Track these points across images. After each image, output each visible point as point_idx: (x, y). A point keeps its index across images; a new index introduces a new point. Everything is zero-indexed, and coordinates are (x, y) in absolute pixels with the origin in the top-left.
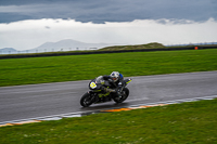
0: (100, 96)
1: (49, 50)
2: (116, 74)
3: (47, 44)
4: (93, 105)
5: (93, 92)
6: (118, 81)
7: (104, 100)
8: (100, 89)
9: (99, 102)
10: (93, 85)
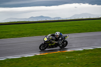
0: (50, 45)
1: (77, 18)
2: (58, 33)
3: (75, 15)
4: (47, 49)
5: (46, 43)
6: (59, 37)
7: (52, 47)
8: (49, 41)
9: (50, 48)
10: (46, 39)
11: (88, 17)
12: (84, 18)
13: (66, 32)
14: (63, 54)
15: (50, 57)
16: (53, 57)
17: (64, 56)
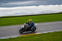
11: (51, 13)
12: (48, 13)
13: (37, 22)
14: (35, 36)
15: (27, 38)
16: (29, 38)
17: (36, 37)
